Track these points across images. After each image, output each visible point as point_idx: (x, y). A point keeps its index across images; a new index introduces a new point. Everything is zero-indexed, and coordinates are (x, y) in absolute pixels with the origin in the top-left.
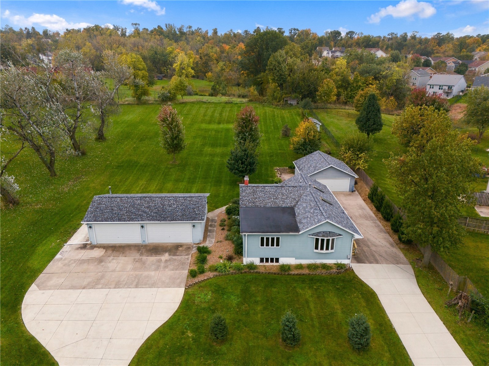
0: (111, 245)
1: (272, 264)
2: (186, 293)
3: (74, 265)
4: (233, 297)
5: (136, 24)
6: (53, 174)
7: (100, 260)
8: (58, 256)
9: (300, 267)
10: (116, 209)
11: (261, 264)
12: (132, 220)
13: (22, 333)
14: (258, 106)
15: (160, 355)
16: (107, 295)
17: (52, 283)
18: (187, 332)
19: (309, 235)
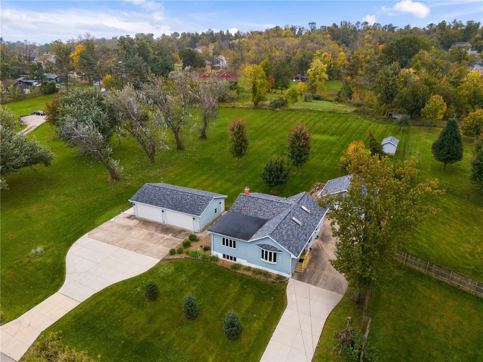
0: (145, 220)
1: (231, 261)
2: (159, 264)
3: (116, 227)
4: (184, 275)
5: (312, 23)
6: (153, 162)
7: (130, 228)
8: (113, 219)
9: (249, 269)
10: (153, 195)
11: (224, 259)
12: (157, 205)
13: (63, 259)
14: (360, 118)
15: (113, 294)
16: (116, 251)
17: (97, 235)
18: (138, 288)
19: (257, 245)
